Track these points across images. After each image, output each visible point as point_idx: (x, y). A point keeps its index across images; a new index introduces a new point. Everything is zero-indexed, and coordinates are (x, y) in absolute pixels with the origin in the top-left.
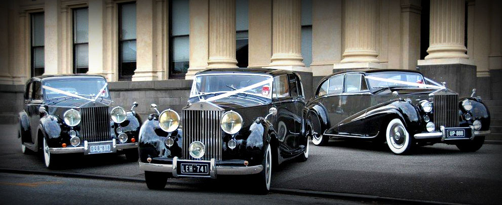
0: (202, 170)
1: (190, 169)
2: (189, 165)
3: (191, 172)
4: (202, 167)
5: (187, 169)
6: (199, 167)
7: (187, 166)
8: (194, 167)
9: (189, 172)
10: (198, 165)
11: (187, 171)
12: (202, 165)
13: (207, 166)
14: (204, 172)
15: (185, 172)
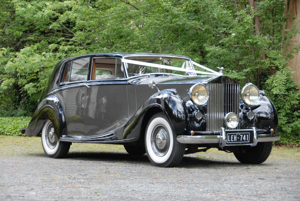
0: (244, 138)
1: (235, 138)
2: (234, 135)
3: (235, 141)
4: (245, 136)
5: (232, 138)
6: (242, 136)
7: (232, 136)
8: (238, 136)
9: (234, 141)
10: (241, 134)
11: (232, 141)
12: (244, 134)
13: (248, 134)
14: (246, 140)
15: (231, 141)
